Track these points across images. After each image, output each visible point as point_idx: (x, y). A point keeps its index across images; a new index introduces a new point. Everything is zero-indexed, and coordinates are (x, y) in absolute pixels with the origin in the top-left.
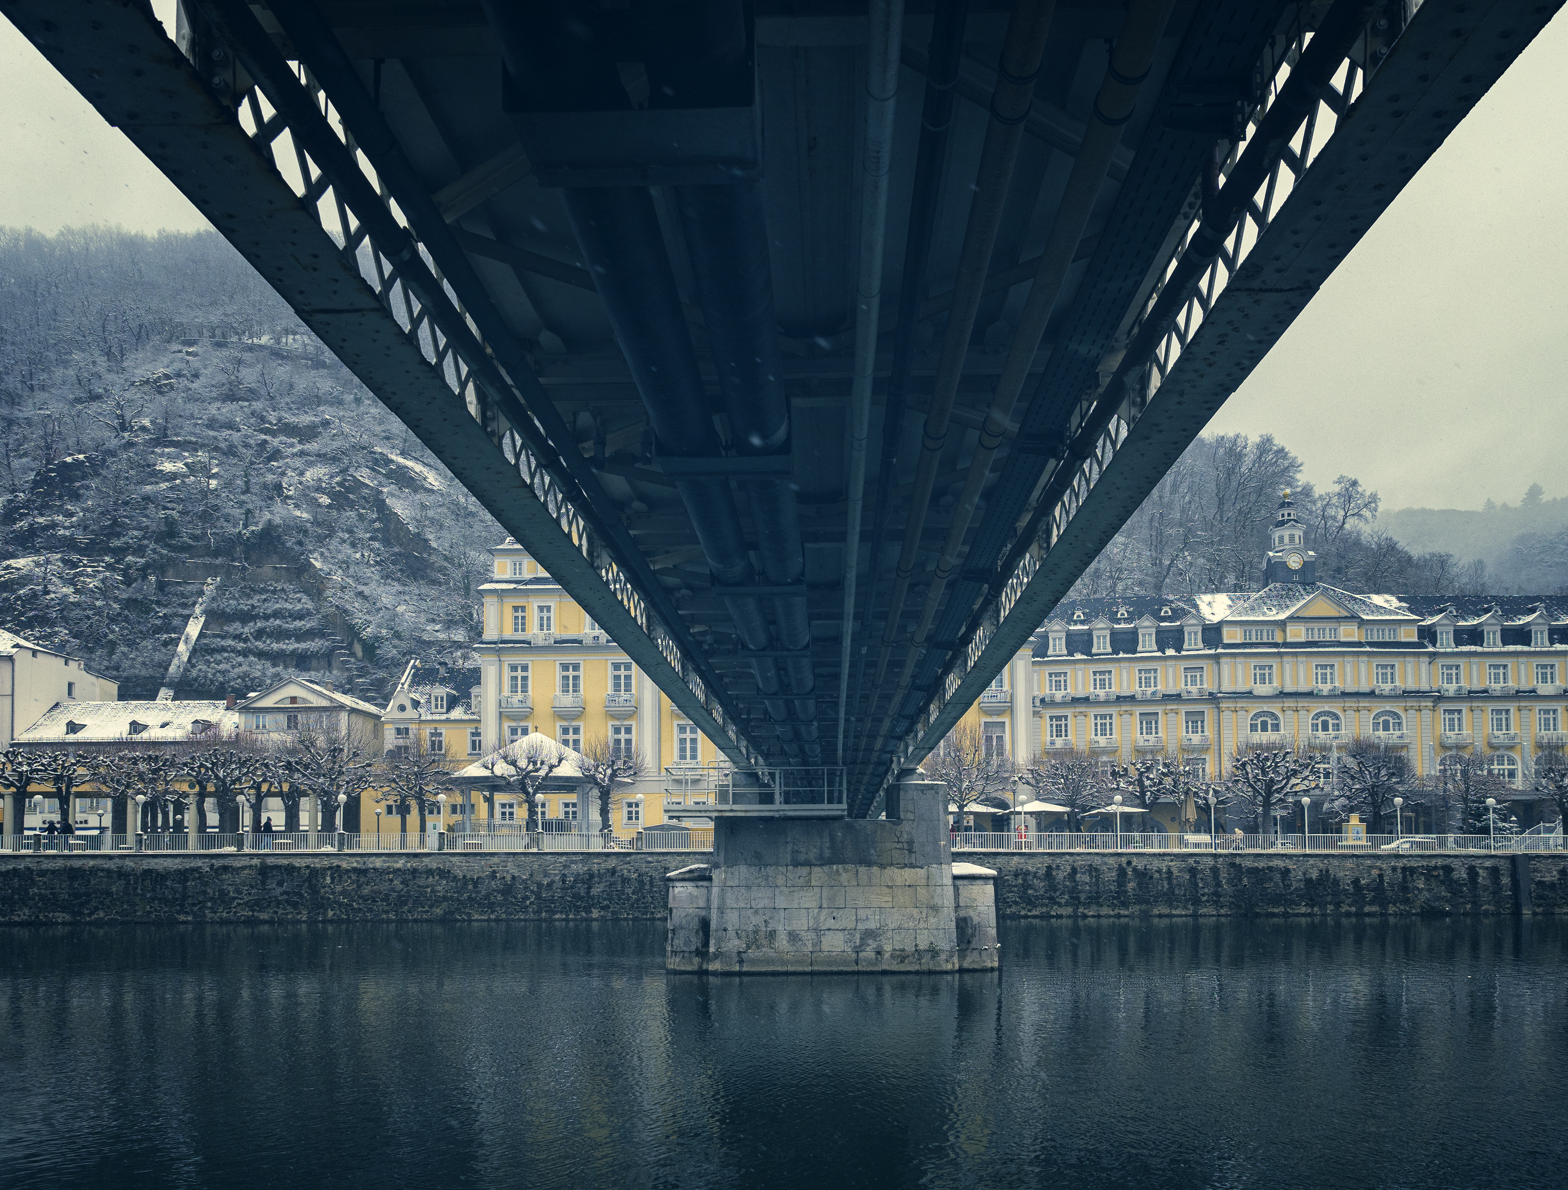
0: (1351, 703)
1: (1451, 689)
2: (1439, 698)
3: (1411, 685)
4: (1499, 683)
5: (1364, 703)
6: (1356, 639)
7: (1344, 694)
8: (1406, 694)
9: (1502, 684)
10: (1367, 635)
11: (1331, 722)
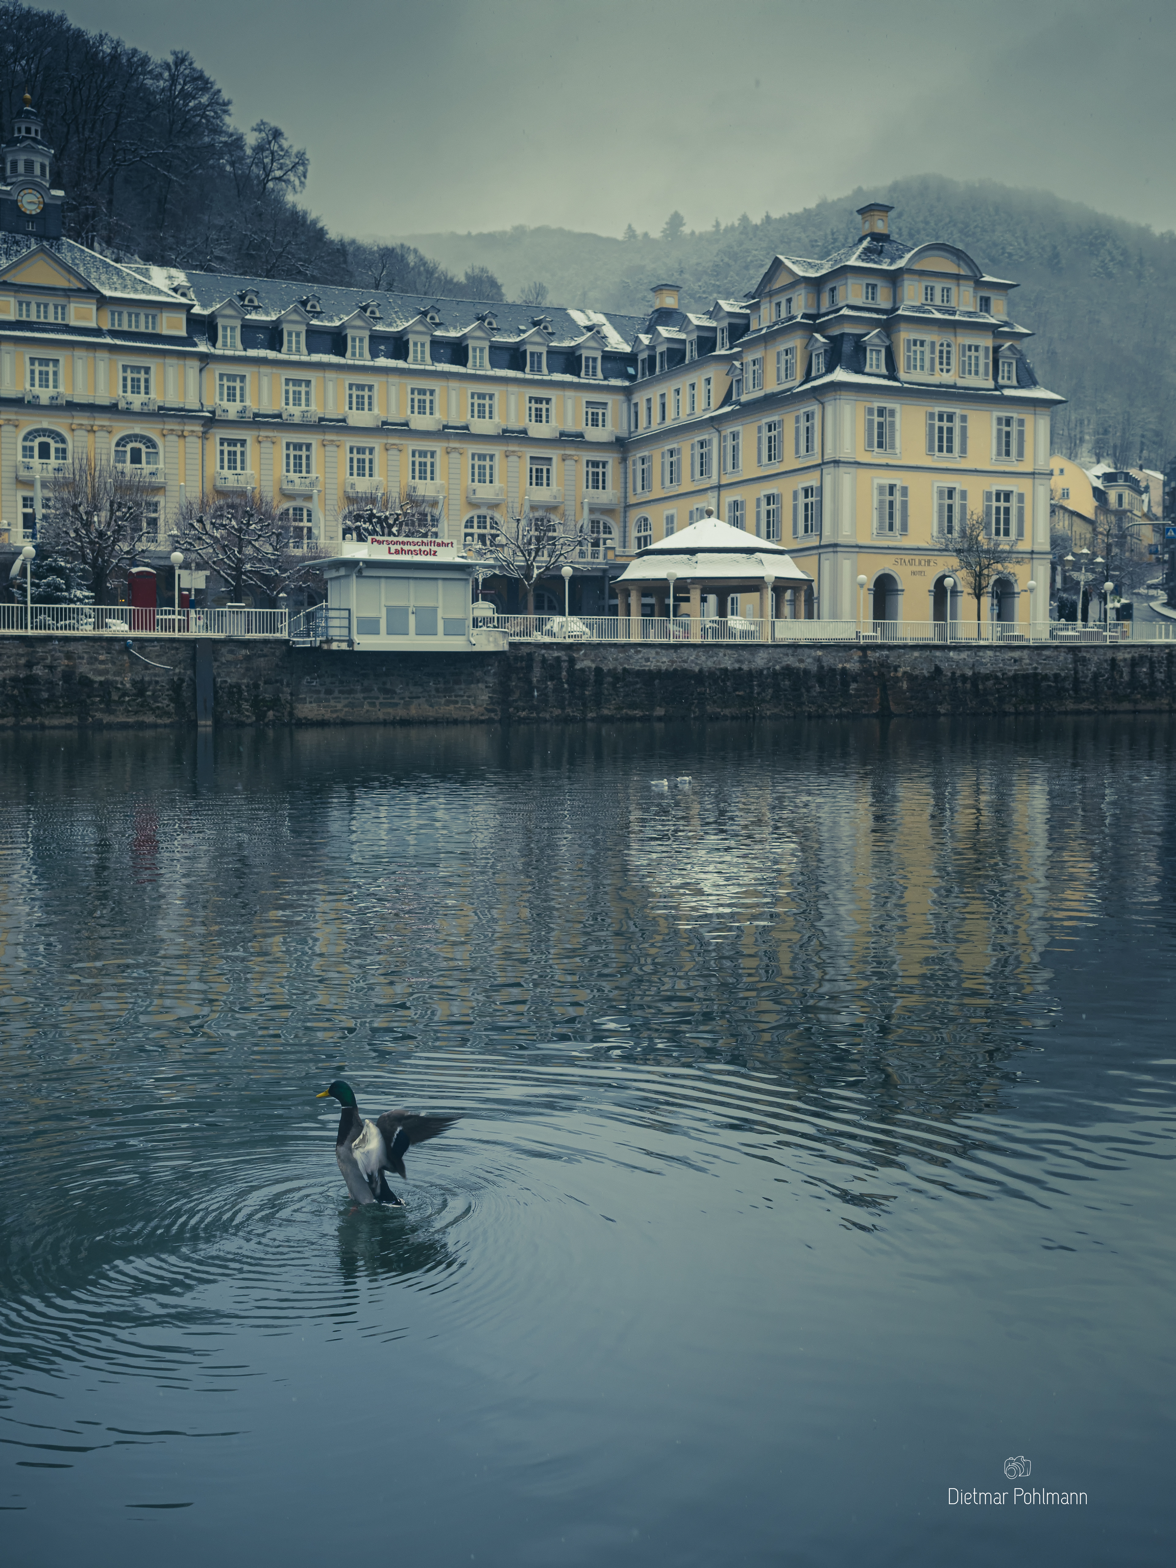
0: (82, 419)
1: (233, 409)
2: (211, 421)
3: (172, 400)
4: (300, 405)
5: (101, 421)
6: (93, 324)
7: (72, 406)
8: (163, 413)
9: (303, 407)
10: (113, 320)
11: (53, 445)
